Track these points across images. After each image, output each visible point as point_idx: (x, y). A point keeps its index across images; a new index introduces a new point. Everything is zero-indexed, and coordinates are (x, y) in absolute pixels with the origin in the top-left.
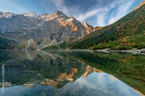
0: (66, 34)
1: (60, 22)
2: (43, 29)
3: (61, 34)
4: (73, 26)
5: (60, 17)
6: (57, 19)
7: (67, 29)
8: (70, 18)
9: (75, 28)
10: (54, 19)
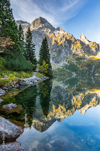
0: (67, 52)
1: (48, 34)
3: (60, 50)
4: (73, 40)
5: (45, 27)
6: (42, 30)
7: (67, 44)
8: (57, 29)
9: (76, 43)
10: (38, 29)
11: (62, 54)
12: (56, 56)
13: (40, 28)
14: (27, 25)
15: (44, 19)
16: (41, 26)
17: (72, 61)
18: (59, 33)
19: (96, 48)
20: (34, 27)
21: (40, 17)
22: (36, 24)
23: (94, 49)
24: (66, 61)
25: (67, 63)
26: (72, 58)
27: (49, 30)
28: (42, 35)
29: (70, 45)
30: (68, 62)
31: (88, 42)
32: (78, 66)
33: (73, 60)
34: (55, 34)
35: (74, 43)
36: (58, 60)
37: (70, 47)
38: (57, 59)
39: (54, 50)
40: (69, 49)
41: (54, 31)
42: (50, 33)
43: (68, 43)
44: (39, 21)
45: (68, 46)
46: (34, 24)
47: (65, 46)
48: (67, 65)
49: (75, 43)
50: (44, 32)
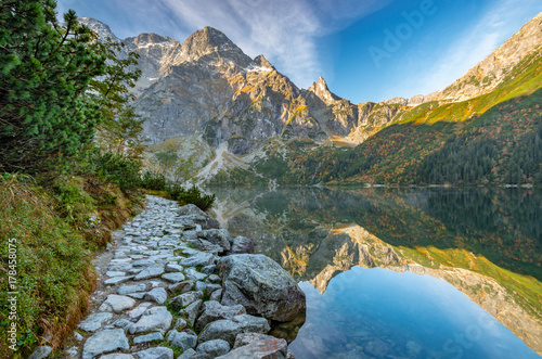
0: (268, 125)
1: (227, 74)
2: (169, 100)
3: (249, 121)
4: (288, 93)
5: (222, 54)
6: (212, 63)
7: (269, 105)
8: (255, 61)
9: (297, 102)
10: (200, 61)
11: (254, 131)
12: (238, 135)
13: (207, 58)
14: (172, 46)
15: (220, 33)
16: (208, 52)
17: (279, 151)
18: (256, 73)
19: (349, 116)
20: (189, 53)
21: (208, 28)
22: (194, 44)
23: (342, 120)
24: (264, 149)
25: (263, 155)
26: (280, 142)
27: (231, 63)
28: (209, 76)
29: (279, 107)
30: (268, 153)
31: (331, 99)
32: (290, 163)
33: (282, 148)
34: (248, 76)
35: (289, 102)
36: (243, 148)
37: (279, 113)
38: (242, 144)
39: (237, 120)
40: (277, 117)
41: (246, 67)
42: (232, 71)
43: (272, 102)
44: (204, 38)
45: (274, 109)
46: (190, 46)
47: (265, 109)
48: (262, 160)
49: (293, 101)
50: (214, 68)
